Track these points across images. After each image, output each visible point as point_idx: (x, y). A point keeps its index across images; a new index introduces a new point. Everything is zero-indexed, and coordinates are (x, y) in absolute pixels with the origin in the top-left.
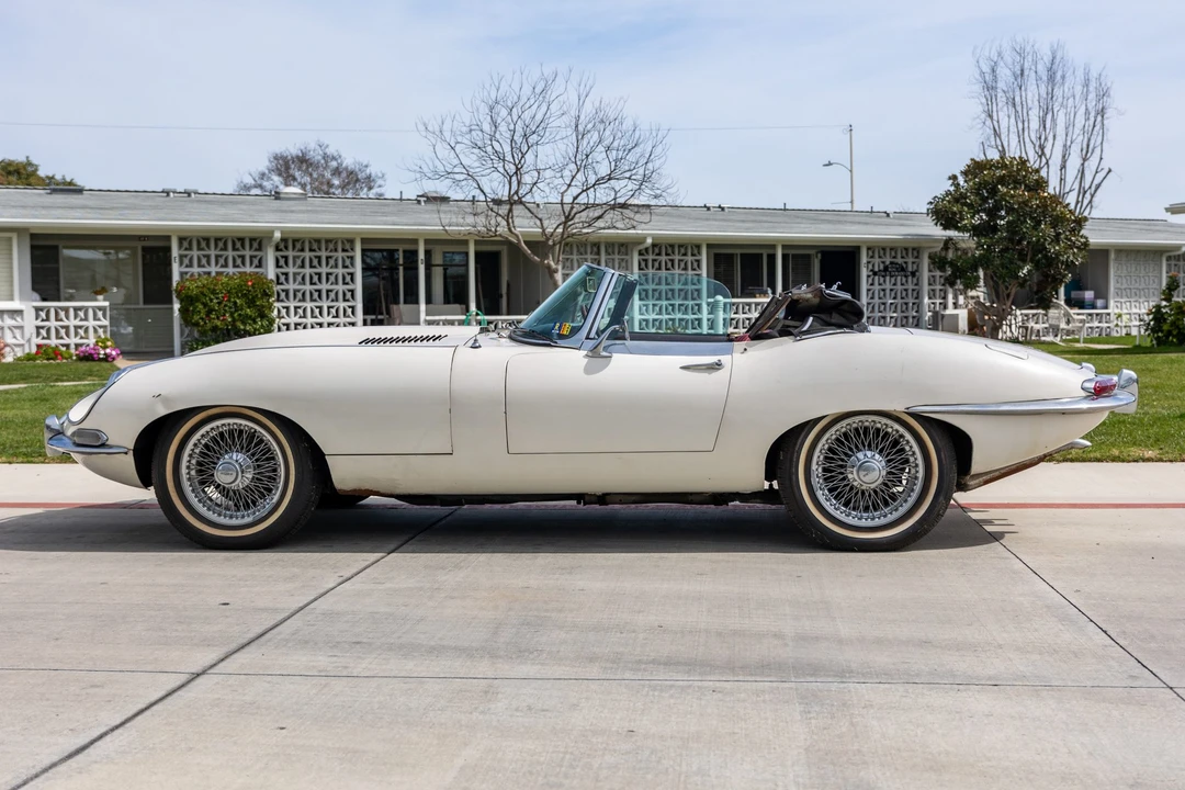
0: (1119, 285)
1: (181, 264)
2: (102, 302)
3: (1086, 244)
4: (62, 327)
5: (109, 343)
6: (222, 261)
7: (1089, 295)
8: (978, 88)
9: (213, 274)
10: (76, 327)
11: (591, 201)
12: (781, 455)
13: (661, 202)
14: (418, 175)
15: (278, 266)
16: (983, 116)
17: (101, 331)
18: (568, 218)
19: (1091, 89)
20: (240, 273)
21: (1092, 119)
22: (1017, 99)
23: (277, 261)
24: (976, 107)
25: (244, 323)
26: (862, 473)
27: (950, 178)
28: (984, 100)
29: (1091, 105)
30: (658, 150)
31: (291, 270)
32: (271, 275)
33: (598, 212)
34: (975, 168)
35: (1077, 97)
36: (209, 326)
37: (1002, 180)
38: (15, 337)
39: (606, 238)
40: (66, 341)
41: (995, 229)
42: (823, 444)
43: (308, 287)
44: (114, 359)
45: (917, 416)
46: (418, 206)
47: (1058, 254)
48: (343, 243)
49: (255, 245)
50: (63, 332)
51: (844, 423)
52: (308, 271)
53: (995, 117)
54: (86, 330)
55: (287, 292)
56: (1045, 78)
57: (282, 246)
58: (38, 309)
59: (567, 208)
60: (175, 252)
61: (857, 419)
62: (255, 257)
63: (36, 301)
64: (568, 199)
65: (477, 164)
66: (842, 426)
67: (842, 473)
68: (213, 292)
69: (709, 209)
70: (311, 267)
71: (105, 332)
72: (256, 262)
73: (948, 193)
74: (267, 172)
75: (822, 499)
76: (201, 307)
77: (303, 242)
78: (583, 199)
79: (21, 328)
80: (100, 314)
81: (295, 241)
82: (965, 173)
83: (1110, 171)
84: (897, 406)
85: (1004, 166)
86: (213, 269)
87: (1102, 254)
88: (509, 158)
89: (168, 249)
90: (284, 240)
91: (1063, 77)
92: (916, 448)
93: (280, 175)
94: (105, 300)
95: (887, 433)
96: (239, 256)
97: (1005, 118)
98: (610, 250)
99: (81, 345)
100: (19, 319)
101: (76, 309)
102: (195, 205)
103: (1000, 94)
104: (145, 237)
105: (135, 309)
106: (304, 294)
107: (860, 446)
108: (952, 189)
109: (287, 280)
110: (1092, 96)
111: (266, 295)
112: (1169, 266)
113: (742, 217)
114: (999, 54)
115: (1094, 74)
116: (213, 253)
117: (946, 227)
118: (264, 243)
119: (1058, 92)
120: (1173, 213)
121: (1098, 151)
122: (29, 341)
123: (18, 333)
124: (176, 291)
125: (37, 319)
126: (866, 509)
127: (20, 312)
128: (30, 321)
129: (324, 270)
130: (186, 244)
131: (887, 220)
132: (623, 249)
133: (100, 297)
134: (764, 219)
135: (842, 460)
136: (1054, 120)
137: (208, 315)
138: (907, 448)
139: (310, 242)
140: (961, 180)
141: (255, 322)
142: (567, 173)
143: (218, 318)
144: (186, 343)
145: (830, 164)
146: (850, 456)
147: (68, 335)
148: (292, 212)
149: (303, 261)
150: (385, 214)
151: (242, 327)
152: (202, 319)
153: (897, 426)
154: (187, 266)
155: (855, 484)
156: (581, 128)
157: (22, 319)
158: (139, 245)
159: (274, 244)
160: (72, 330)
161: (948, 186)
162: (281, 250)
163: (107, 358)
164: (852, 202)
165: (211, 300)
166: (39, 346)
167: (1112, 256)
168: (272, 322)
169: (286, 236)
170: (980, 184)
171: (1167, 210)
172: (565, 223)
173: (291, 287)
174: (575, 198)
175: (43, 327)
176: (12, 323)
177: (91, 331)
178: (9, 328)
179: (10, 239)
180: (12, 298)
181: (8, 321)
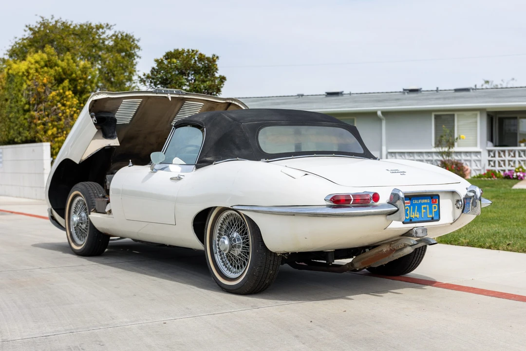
2: (523, 147)
4: (502, 161)
10: (509, 161)
38: (477, 166)
40: (504, 168)
44: (521, 178)
50: (502, 163)
54: (514, 162)
58: (489, 151)
63: (490, 147)
79: (480, 161)
80: (522, 154)
100: (479, 156)
101: (510, 151)
122: (484, 168)
123: (478, 163)
125: (489, 156)
127: (479, 153)
128: (485, 157)
133: (523, 145)
147: (504, 164)
157: (481, 156)
160: (507, 163)
166: (488, 171)
175: (492, 161)
176: (476, 158)
177: (517, 162)
178: (474, 161)
179: (476, 115)
180: (476, 145)
181: (474, 157)
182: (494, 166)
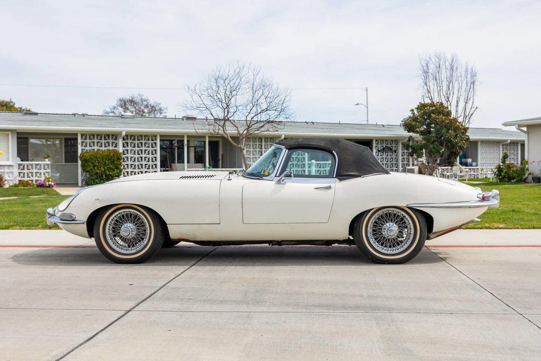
0: (482, 157)
1: (82, 145)
3: (468, 139)
4: (30, 173)
5: (50, 180)
6: (99, 144)
7: (469, 160)
8: (421, 73)
9: (96, 150)
10: (36, 173)
11: (259, 120)
12: (355, 224)
13: (289, 120)
14: (185, 108)
15: (124, 147)
16: (423, 84)
17: (47, 174)
18: (249, 127)
19: (469, 73)
20: (107, 150)
21: (469, 86)
22: (437, 77)
23: (124, 144)
24: (421, 81)
25: (109, 171)
26: (389, 232)
27: (411, 111)
28: (423, 78)
29: (469, 79)
30: (288, 98)
31: (129, 148)
32: (121, 151)
33: (262, 124)
34: (422, 107)
35: (463, 77)
36: (94, 172)
37: (433, 112)
38: (9, 177)
39: (264, 135)
40: (31, 179)
41: (430, 132)
42: (372, 220)
43: (136, 156)
44: (52, 186)
45: (410, 208)
46: (183, 121)
47: (457, 143)
48: (152, 137)
49: (114, 137)
50: (30, 175)
51: (381, 211)
52: (136, 149)
53: (428, 85)
54: (40, 174)
55: (127, 158)
56: (449, 68)
57: (125, 138)
58: (20, 165)
59: (248, 123)
60: (80, 140)
61: (386, 209)
62: (114, 143)
63: (19, 161)
64: (249, 119)
65: (210, 104)
66: (380, 213)
67: (380, 232)
68: (96, 157)
69: (307, 123)
70: (138, 147)
71: (48, 175)
72: (114, 145)
73: (410, 117)
74: (116, 106)
75: (372, 243)
76: (91, 164)
77: (135, 137)
78: (255, 119)
79: (12, 173)
80: (46, 167)
81: (131, 136)
82: (417, 109)
83: (477, 108)
84: (403, 204)
85: (434, 106)
86: (96, 148)
87: (475, 143)
88: (224, 101)
89: (76, 139)
90: (127, 136)
91: (457, 68)
92: (410, 222)
94: (49, 161)
95: (398, 215)
97: (432, 85)
98: (266, 141)
99: (38, 180)
100: (11, 169)
101: (37, 165)
102: (87, 120)
103: (430, 75)
104: (66, 134)
105: (61, 165)
106: (135, 159)
107: (388, 221)
108: (412, 115)
109: (127, 152)
110: (469, 76)
111: (119, 159)
112: (503, 148)
113: (322, 127)
114: (430, 58)
115: (470, 67)
116: (96, 141)
117: (409, 131)
118: (118, 136)
119: (454, 74)
120: (505, 126)
121: (472, 99)
122: (15, 178)
123: (10, 174)
124: (81, 158)
125: (19, 169)
126: (390, 247)
127: (11, 166)
128: (16, 171)
129: (143, 148)
130: (84, 137)
131: (384, 128)
132: (272, 140)
133: (47, 160)
134: (332, 127)
135: (380, 226)
136: (453, 87)
137: (93, 168)
138: (407, 222)
139: (138, 137)
140: (416, 111)
141: (114, 171)
142: (249, 108)
143: (98, 169)
144: (84, 180)
145: (358, 104)
146: (383, 225)
147: (32, 176)
148: (129, 123)
149: (135, 145)
150: (169, 125)
151: (108, 173)
152: (91, 169)
153: (403, 213)
154: (84, 147)
155: (386, 236)
156: (254, 88)
157: (13, 169)
158: (63, 137)
159: (122, 137)
160: (34, 174)
161: (410, 114)
162: (125, 140)
163: (50, 186)
164: (367, 121)
165: (95, 161)
166: (20, 181)
167: (479, 144)
168: (121, 171)
169: (127, 134)
170: (424, 113)
171: (503, 124)
172: (248, 129)
173: (129, 155)
174: (252, 118)
175: (21, 173)
176: (9, 171)
177: (42, 174)
178: (7, 173)
179: (8, 135)
180: (8, 160)
181: (7, 170)
182: (24, 177)
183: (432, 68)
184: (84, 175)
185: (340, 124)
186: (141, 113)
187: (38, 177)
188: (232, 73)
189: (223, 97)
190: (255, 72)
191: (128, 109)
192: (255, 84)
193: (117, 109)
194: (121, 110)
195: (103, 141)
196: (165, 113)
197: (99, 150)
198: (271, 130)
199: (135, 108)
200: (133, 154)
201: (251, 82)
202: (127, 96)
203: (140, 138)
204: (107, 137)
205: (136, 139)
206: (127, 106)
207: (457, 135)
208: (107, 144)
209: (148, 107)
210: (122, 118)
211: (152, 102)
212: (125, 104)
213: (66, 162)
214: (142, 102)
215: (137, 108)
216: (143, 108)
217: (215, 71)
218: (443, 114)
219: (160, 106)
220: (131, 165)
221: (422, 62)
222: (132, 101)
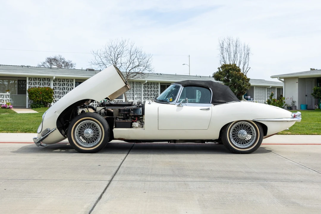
0: (256, 95)
1: (29, 84)
2: (8, 93)
3: (250, 85)
5: (10, 104)
6: (39, 84)
7: (249, 97)
8: (219, 47)
9: (37, 87)
10: (1, 100)
11: (134, 72)
13: (151, 72)
14: (91, 64)
15: (54, 85)
16: (220, 54)
17: (7, 101)
18: (128, 76)
19: (246, 48)
20: (44, 87)
21: (246, 56)
22: (229, 50)
23: (54, 84)
24: (219, 52)
25: (45, 100)
28: (221, 50)
29: (246, 52)
30: (150, 60)
31: (57, 86)
32: (52, 88)
33: (135, 74)
34: (224, 66)
35: (242, 51)
36: (36, 100)
37: (230, 69)
39: (136, 80)
41: (228, 81)
43: (61, 91)
44: (11, 108)
46: (86, 72)
47: (244, 87)
48: (71, 80)
49: (48, 80)
52: (61, 87)
53: (223, 55)
55: (56, 92)
56: (235, 46)
57: (55, 80)
59: (128, 73)
60: (28, 81)
62: (48, 83)
64: (128, 71)
65: (106, 61)
68: (38, 91)
70: (62, 86)
71: (8, 101)
72: (48, 84)
73: (218, 72)
74: (45, 62)
76: (34, 95)
77: (60, 80)
78: (132, 71)
80: (7, 97)
81: (58, 79)
82: (221, 67)
83: (250, 68)
85: (231, 66)
86: (37, 86)
87: (252, 88)
88: (114, 61)
89: (26, 81)
90: (56, 79)
91: (239, 45)
93: (49, 63)
94: (9, 93)
96: (35, 82)
97: (226, 55)
98: (137, 84)
99: (2, 104)
101: (1, 95)
102: (31, 70)
103: (224, 49)
104: (20, 77)
105: (15, 96)
106: (60, 93)
109: (56, 89)
110: (246, 50)
111: (52, 92)
112: (267, 90)
113: (167, 76)
114: (224, 39)
115: (246, 45)
116: (37, 82)
117: (217, 80)
118: (51, 79)
119: (238, 49)
120: (272, 78)
121: (247, 63)
124: (28, 91)
129: (65, 87)
130: (30, 79)
131: (200, 78)
132: (140, 83)
133: (8, 92)
134: (174, 77)
136: (237, 56)
137: (36, 97)
139: (62, 80)
140: (220, 69)
141: (48, 99)
142: (128, 64)
143: (39, 98)
144: (30, 104)
148: (56, 72)
149: (60, 84)
150: (80, 73)
151: (45, 101)
152: (34, 98)
154: (30, 85)
156: (131, 54)
158: (17, 79)
159: (53, 80)
162: (55, 81)
163: (9, 108)
165: (37, 94)
167: (255, 88)
168: (52, 99)
169: (56, 78)
170: (225, 70)
173: (57, 91)
174: (130, 71)
177: (5, 101)
183: (226, 46)
184: (30, 102)
185: (176, 75)
186: (60, 66)
187: (2, 103)
188: (118, 44)
189: (113, 58)
190: (132, 43)
191: (53, 64)
192: (131, 51)
193: (46, 64)
194: (48, 64)
195: (42, 82)
196: (74, 66)
197: (39, 87)
198: (141, 77)
199: (57, 63)
200: (59, 90)
201: (130, 50)
202: (52, 57)
203: (63, 81)
204: (44, 80)
205: (61, 81)
206: (52, 62)
207: (244, 82)
208: (44, 84)
209: (64, 63)
210: (50, 69)
211: (67, 60)
212: (51, 61)
213: (18, 94)
214: (61, 60)
215: (58, 63)
216: (61, 63)
217: (109, 43)
218: (236, 71)
219: (72, 63)
220: (58, 96)
221: (220, 42)
222: (55, 60)
